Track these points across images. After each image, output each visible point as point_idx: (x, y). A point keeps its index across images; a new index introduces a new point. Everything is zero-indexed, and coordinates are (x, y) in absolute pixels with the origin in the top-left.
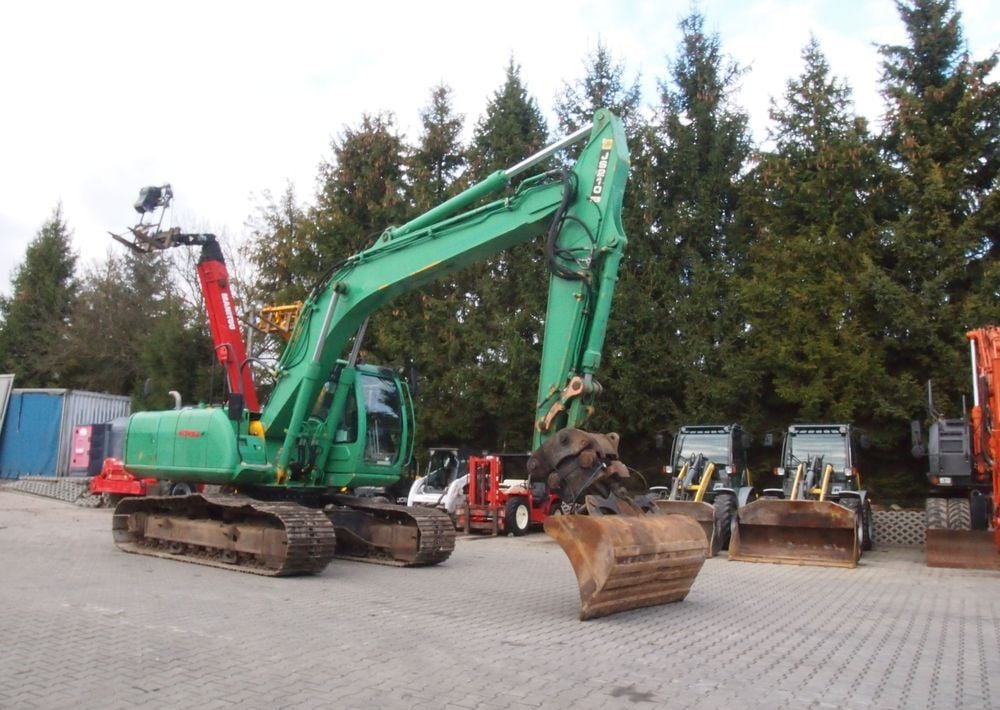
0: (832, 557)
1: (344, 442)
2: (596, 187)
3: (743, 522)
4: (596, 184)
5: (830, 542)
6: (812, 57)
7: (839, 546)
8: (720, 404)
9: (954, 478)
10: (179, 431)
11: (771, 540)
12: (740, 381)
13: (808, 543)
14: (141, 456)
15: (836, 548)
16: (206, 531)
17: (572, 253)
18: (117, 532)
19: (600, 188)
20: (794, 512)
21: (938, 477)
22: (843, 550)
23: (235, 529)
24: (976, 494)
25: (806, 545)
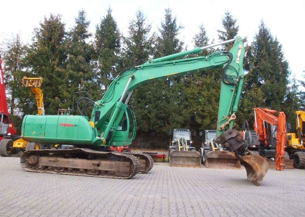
0: (230, 166)
1: (121, 130)
2: (237, 59)
3: (208, 157)
4: (237, 57)
5: (230, 162)
6: (202, 29)
7: (232, 163)
8: (180, 123)
9: (256, 146)
10: (59, 123)
11: (214, 162)
12: (186, 117)
13: (224, 163)
14: (34, 133)
15: (231, 164)
16: (79, 163)
17: (232, 77)
18: (22, 164)
19: (239, 59)
20: (222, 154)
21: (252, 145)
22: (233, 164)
23: (100, 162)
24: (260, 150)
25: (223, 163)
